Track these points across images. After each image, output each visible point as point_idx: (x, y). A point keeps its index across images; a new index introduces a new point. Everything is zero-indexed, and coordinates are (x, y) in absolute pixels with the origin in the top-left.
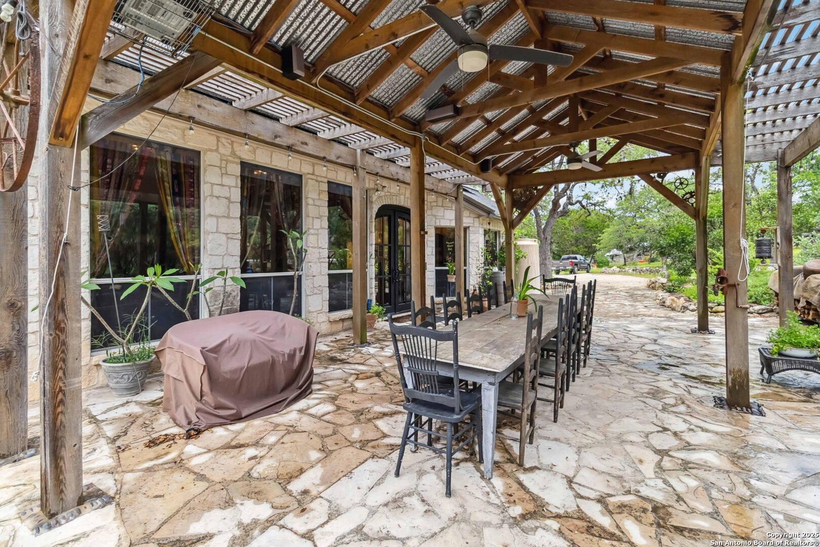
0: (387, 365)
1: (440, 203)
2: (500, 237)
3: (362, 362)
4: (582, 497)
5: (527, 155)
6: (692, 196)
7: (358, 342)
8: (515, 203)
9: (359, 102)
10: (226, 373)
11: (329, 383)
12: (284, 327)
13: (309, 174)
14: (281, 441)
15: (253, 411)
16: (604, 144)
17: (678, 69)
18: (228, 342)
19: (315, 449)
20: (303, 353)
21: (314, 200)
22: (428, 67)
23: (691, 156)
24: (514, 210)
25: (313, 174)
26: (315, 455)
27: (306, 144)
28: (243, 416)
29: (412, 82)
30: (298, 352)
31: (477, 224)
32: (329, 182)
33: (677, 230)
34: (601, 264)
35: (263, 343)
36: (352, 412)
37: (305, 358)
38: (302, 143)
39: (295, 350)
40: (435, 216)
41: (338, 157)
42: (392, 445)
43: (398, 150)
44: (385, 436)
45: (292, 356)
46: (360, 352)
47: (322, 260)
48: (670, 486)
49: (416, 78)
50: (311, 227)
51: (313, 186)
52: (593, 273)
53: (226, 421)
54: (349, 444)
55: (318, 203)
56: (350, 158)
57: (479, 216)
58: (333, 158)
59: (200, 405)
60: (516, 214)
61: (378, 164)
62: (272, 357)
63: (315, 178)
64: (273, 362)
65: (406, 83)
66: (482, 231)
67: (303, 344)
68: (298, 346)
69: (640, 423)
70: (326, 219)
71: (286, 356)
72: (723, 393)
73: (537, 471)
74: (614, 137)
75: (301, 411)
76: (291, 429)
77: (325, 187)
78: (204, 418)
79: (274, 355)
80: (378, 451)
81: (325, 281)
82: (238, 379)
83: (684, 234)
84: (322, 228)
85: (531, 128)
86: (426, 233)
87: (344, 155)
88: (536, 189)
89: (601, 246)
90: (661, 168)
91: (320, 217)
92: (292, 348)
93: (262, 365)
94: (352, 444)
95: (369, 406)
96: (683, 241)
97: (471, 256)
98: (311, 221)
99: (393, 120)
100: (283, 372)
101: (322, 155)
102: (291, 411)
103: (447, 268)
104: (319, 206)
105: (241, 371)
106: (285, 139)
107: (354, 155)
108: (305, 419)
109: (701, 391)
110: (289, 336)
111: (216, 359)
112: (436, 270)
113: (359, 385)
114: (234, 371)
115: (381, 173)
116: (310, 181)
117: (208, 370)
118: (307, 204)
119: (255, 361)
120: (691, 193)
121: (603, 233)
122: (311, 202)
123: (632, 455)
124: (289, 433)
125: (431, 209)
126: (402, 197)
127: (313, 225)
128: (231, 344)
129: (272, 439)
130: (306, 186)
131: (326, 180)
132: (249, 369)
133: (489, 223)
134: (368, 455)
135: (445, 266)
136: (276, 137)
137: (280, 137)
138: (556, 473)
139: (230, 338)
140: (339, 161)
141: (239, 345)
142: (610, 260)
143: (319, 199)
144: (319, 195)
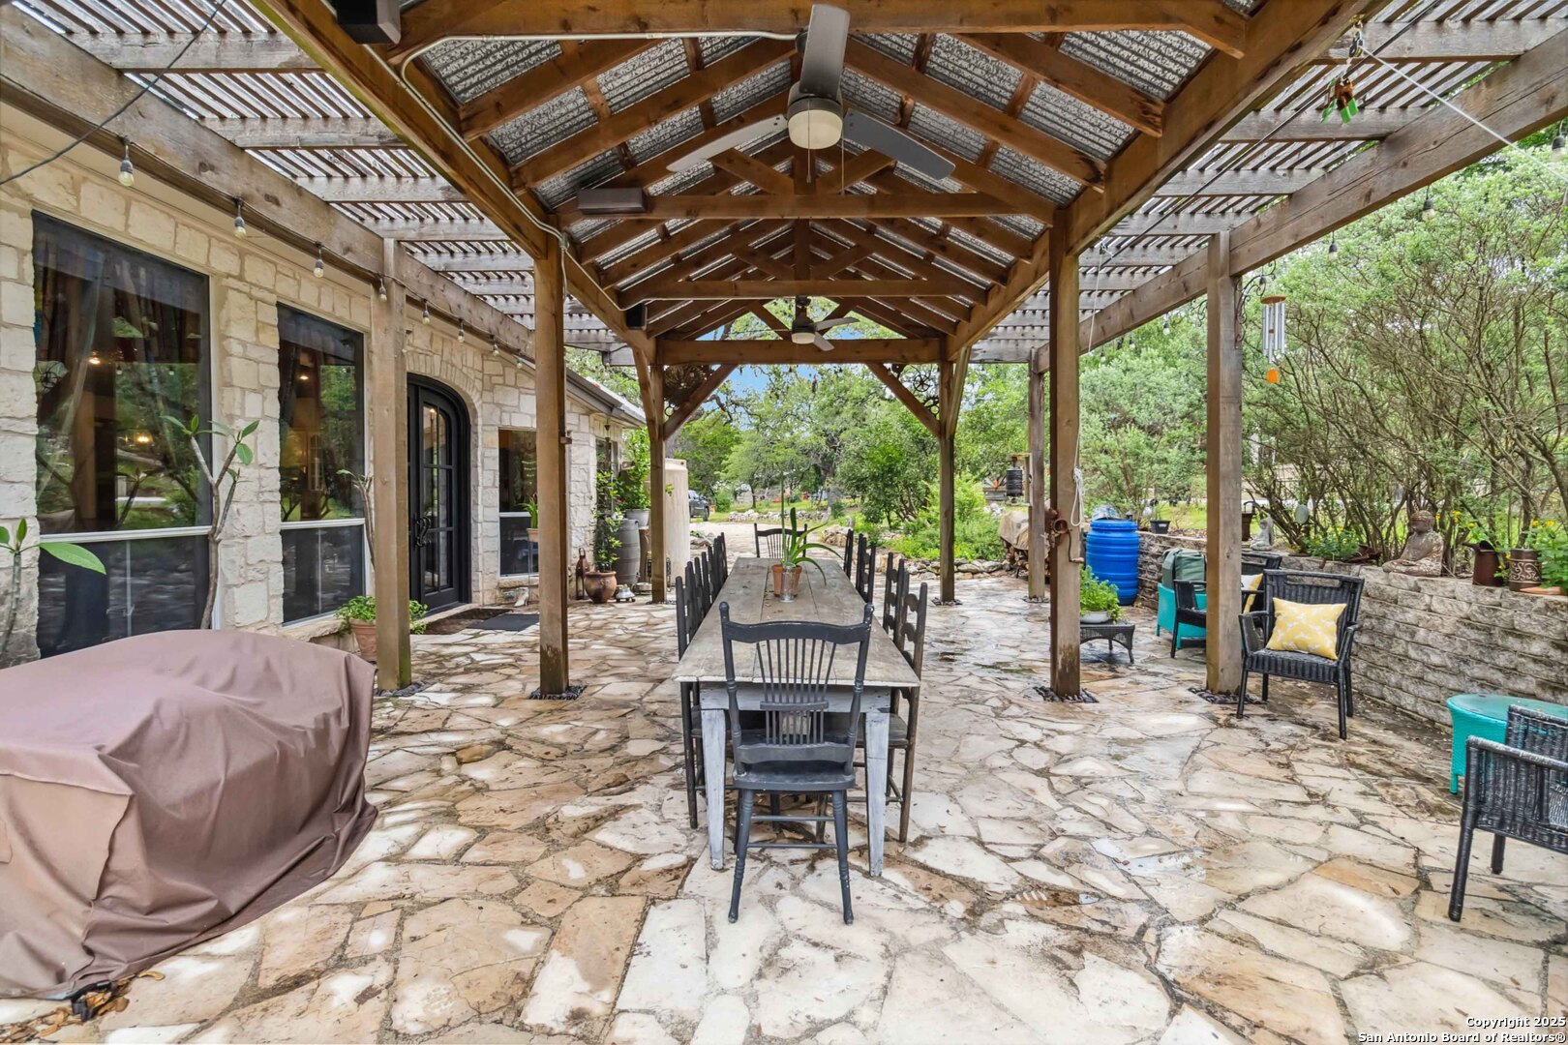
0: (505, 723)
1: (510, 380)
2: (616, 454)
3: (438, 724)
4: (1013, 860)
5: (696, 306)
6: (935, 404)
7: (392, 684)
8: (668, 392)
9: (472, 136)
10: (174, 807)
11: (400, 784)
12: (268, 666)
13: (229, 276)
14: (406, 935)
15: (252, 891)
16: (820, 308)
17: (989, 216)
18: (156, 723)
19: (511, 926)
20: (345, 724)
21: (243, 344)
22: (614, 101)
23: (935, 343)
24: (666, 404)
25: (240, 278)
26: (526, 939)
27: (276, 202)
28: (233, 911)
29: (574, 122)
30: (333, 722)
31: (585, 428)
32: (279, 305)
33: (883, 452)
34: (723, 506)
35: (248, 713)
36: (521, 830)
37: (351, 736)
38: (268, 198)
39: (326, 719)
40: (498, 405)
41: (348, 250)
42: (669, 871)
43: (473, 256)
44: (639, 858)
45: (322, 735)
46: (411, 707)
47: (267, 496)
48: (1086, 813)
49: (586, 115)
50: (237, 412)
51: (241, 307)
52: (713, 520)
53: (186, 937)
54: (580, 893)
55: (254, 353)
56: (370, 255)
57: (589, 412)
58: (336, 250)
59: (98, 915)
60: (669, 411)
61: (425, 280)
62: (279, 743)
63: (246, 289)
64: (284, 756)
65: (563, 119)
66: (593, 443)
67: (340, 700)
68: (330, 709)
69: (991, 739)
70: (274, 395)
71: (310, 735)
72: (1045, 679)
73: (929, 842)
74: (835, 300)
75: (392, 859)
76: (406, 903)
77: (271, 316)
78: (115, 946)
79: (283, 738)
80: (656, 887)
81: (275, 550)
82: (207, 816)
83: (890, 459)
84: (266, 417)
85: (727, 258)
86: (570, 441)
87: (358, 247)
88: (706, 369)
89: (729, 475)
90: (898, 357)
91: (260, 390)
92: (319, 712)
93: (259, 769)
94: (585, 892)
95: (548, 809)
96: (890, 470)
97: (573, 489)
98: (238, 399)
99: (520, 193)
100: (306, 776)
101: (312, 236)
102: (365, 866)
103: (527, 514)
104: (258, 362)
105: (211, 795)
106: (225, 178)
107: (380, 250)
108: (419, 873)
109: (1016, 684)
110: (293, 687)
111: (139, 772)
112: (502, 519)
113: (481, 772)
114: (196, 798)
115: (432, 302)
116: (232, 295)
117: (139, 808)
118: (226, 354)
119: (241, 762)
120: (934, 398)
121: (730, 452)
122: (235, 348)
123: (1016, 785)
124: (406, 914)
125: (492, 390)
126: (437, 359)
127: (243, 408)
128: (168, 726)
129: (377, 939)
130: (221, 305)
131: (273, 299)
132: (229, 784)
133: (607, 427)
134: (638, 903)
135: (521, 509)
136: (203, 167)
137: (212, 168)
138: (954, 838)
139: (157, 708)
140: (349, 258)
141: (188, 727)
142: (731, 498)
143: (257, 344)
144: (257, 331)
